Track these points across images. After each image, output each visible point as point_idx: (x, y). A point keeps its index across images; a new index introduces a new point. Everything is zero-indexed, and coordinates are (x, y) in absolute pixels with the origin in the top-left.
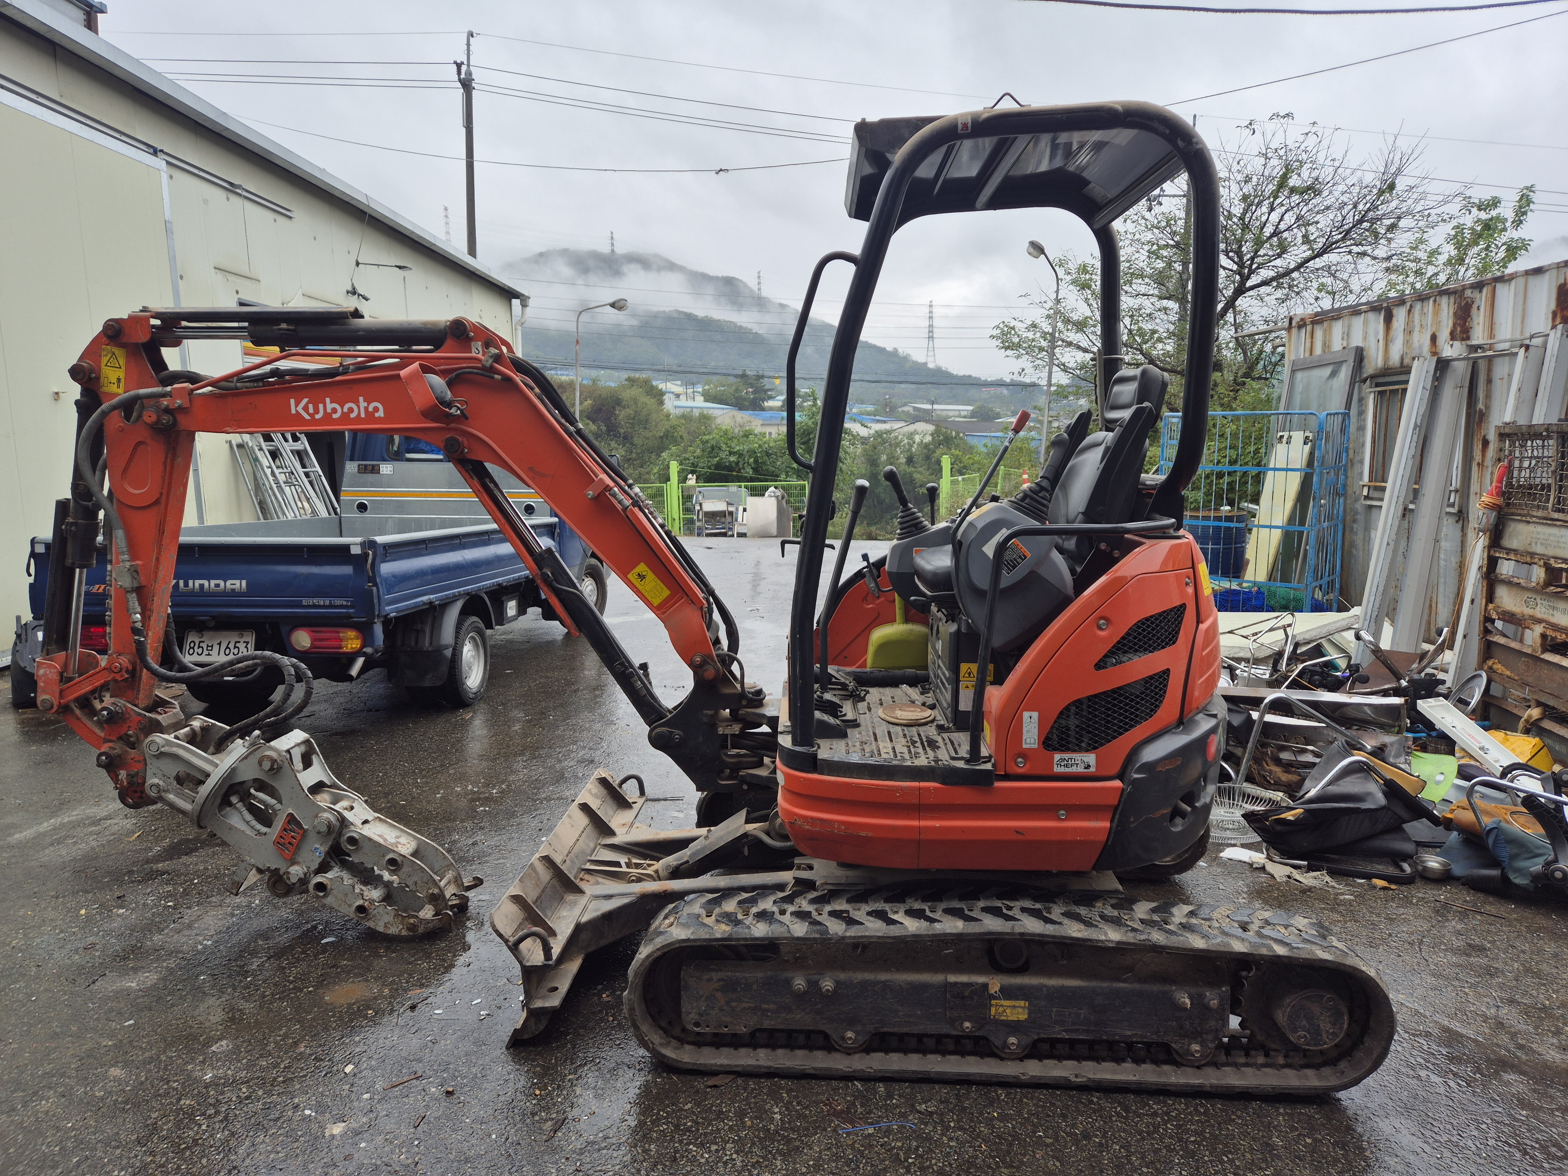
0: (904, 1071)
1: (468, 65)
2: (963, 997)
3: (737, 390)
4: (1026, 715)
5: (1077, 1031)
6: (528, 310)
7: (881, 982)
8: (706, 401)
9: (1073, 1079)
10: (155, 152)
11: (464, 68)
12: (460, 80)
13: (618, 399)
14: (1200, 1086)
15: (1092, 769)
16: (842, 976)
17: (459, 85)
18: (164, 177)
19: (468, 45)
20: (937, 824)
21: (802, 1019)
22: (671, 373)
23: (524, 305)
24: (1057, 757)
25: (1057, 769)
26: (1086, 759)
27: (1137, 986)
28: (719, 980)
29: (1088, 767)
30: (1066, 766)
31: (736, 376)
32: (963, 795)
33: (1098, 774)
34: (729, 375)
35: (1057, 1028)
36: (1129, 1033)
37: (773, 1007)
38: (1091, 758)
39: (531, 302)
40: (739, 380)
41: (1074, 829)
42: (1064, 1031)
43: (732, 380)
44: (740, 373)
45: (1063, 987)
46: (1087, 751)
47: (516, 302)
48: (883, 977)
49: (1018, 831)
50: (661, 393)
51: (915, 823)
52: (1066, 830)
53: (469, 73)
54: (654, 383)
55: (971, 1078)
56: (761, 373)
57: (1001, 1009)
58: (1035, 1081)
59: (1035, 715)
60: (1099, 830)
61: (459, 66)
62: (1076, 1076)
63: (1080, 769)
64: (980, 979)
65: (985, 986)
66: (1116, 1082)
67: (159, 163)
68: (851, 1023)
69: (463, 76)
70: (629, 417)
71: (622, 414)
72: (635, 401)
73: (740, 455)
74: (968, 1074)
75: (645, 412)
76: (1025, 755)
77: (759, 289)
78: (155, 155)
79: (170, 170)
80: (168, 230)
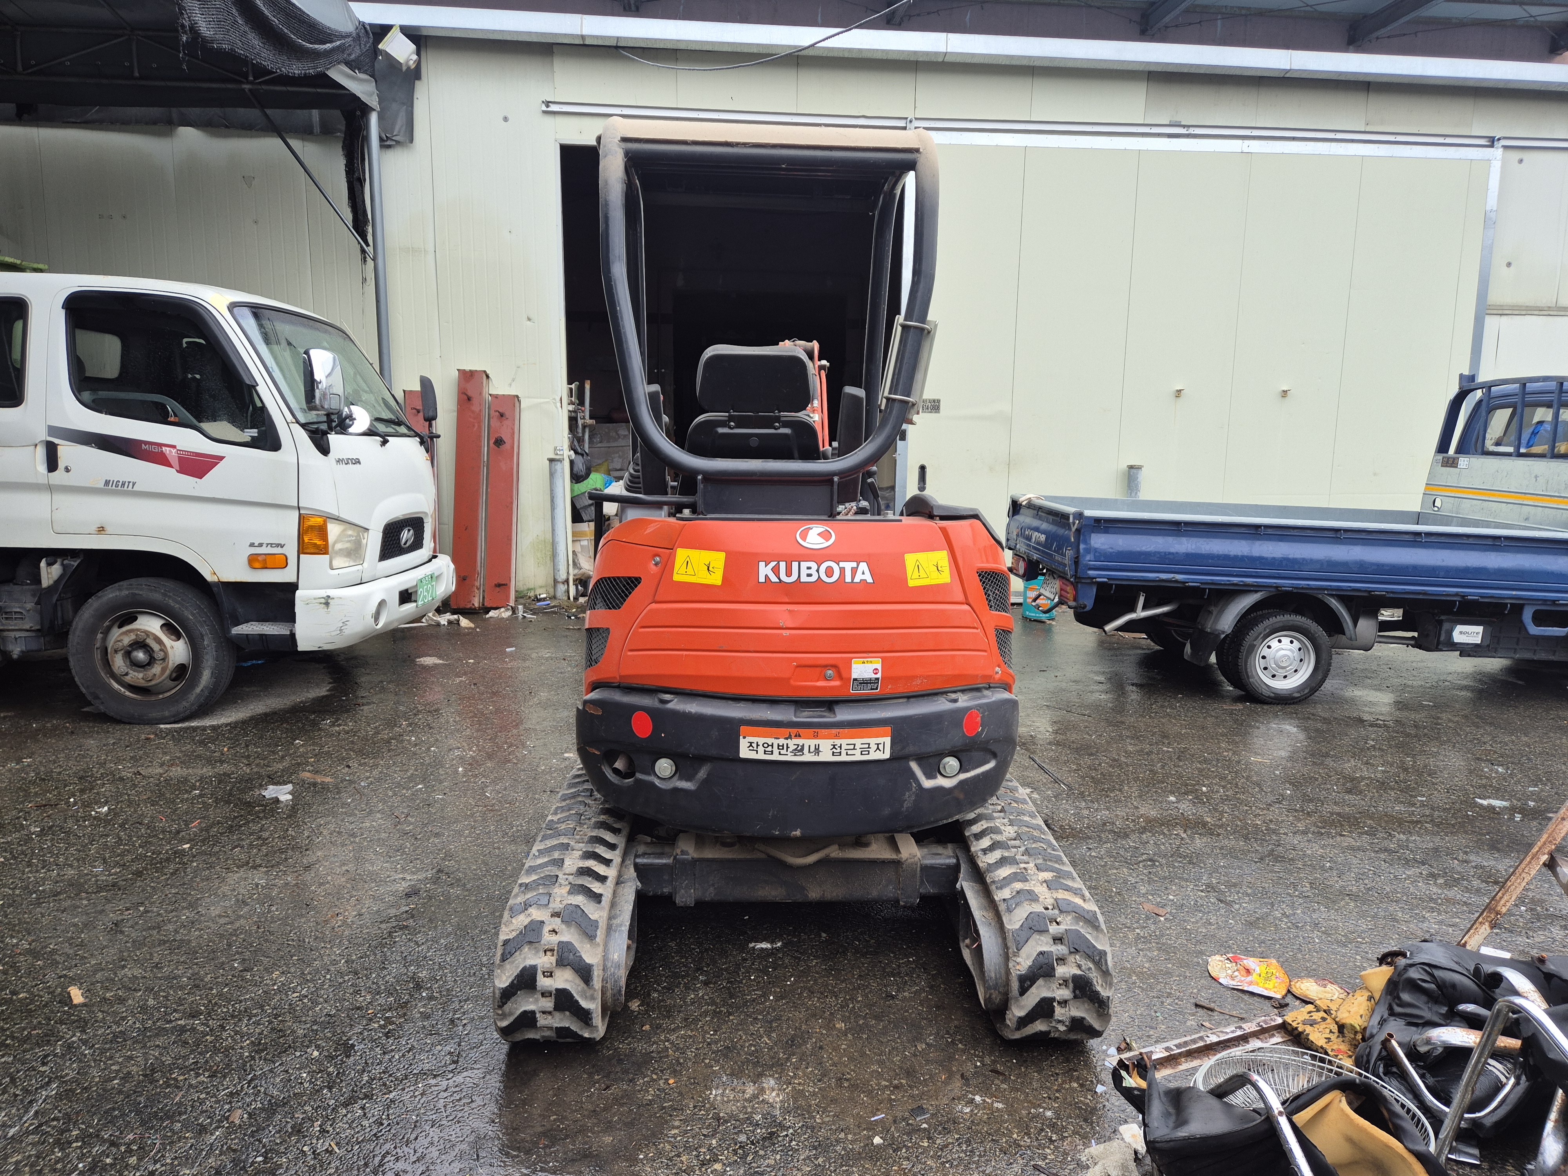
10: (1494, 142)
18: (1498, 165)
67: (1496, 153)
78: (1492, 146)
79: (1515, 155)
80: (1489, 222)
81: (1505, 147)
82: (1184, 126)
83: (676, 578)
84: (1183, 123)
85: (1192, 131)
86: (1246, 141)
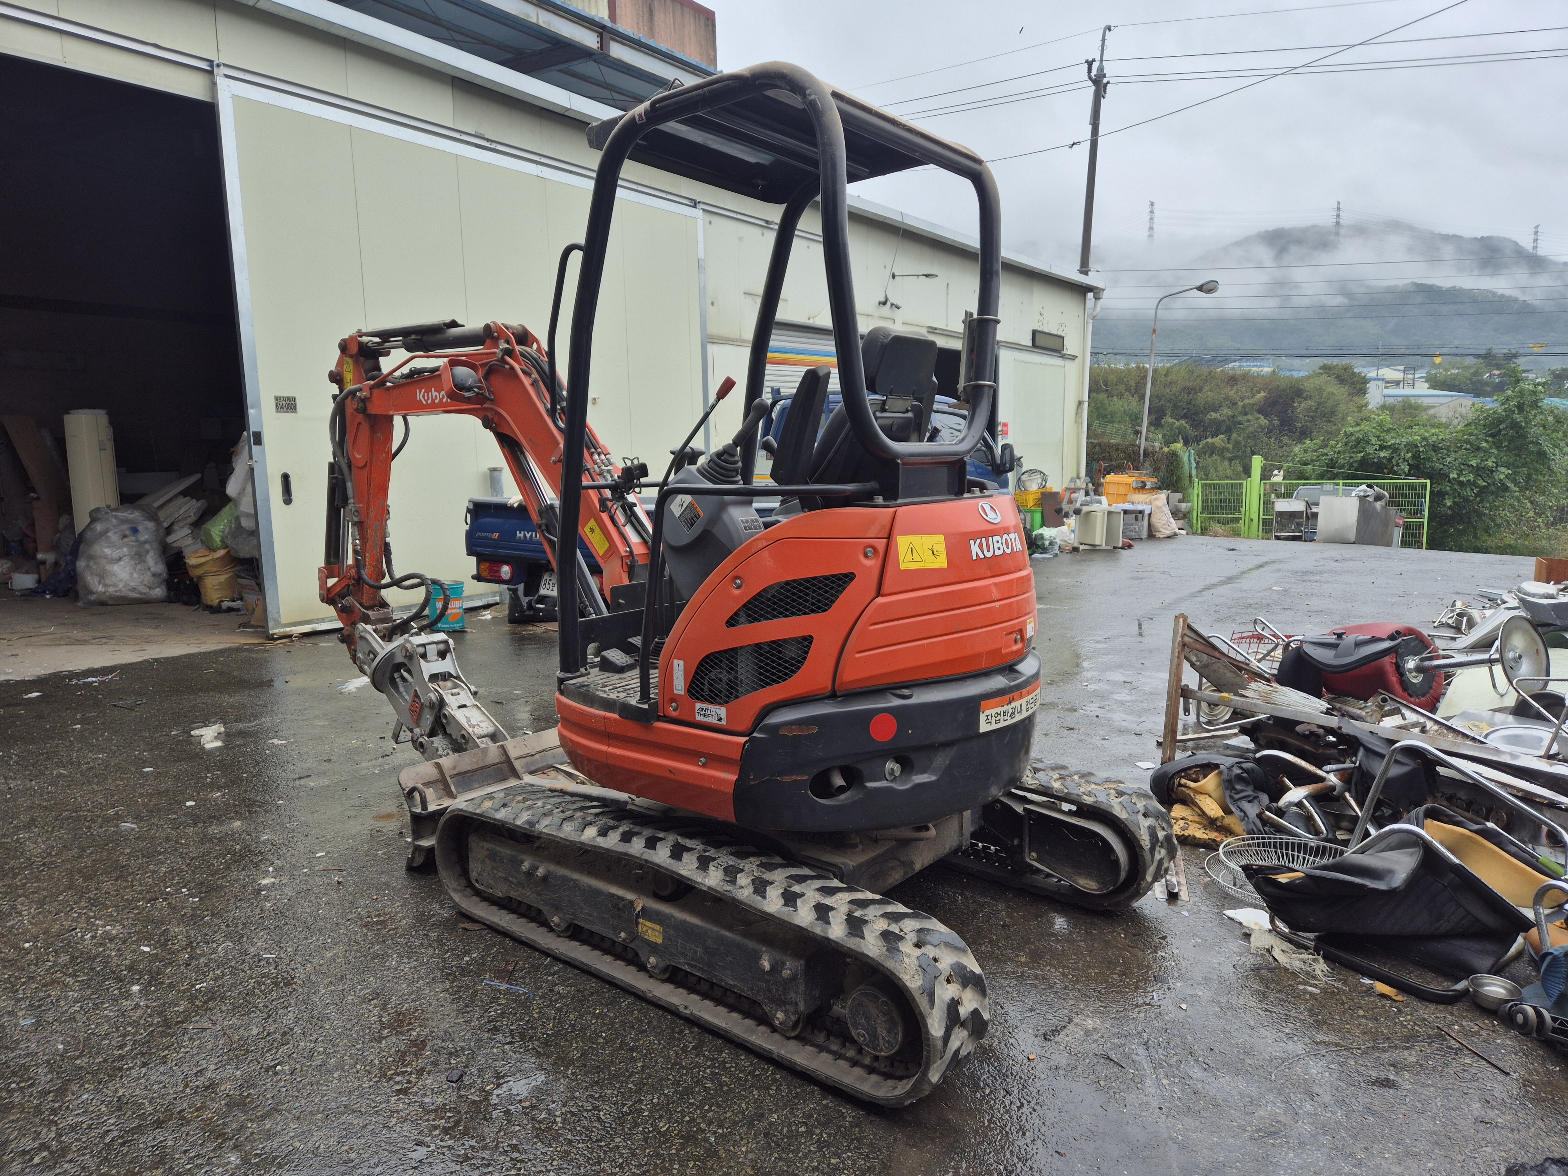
0: (576, 960)
1: (1101, 61)
2: (619, 909)
3: (1476, 373)
4: (676, 662)
5: (695, 966)
6: (1100, 302)
7: (573, 880)
8: (1432, 387)
9: (681, 1009)
10: (695, 204)
11: (1095, 66)
12: (1090, 78)
13: (1300, 390)
14: (770, 1052)
15: (724, 722)
16: (552, 868)
17: (1090, 83)
18: (700, 223)
19: (1103, 40)
20: (618, 752)
21: (529, 896)
22: (1387, 357)
23: (1097, 298)
24: (698, 705)
25: (699, 718)
26: (718, 712)
27: (738, 938)
28: (488, 849)
29: (720, 719)
30: (704, 715)
31: (1477, 356)
32: (633, 729)
33: (727, 727)
34: (1468, 355)
35: (682, 960)
36: (731, 982)
37: (515, 881)
38: (722, 711)
39: (1105, 294)
40: (1481, 361)
41: (711, 777)
42: (687, 964)
43: (1470, 361)
44: (1484, 352)
45: (685, 921)
46: (720, 704)
47: (1090, 295)
48: (576, 876)
49: (671, 770)
50: (1365, 381)
51: (604, 748)
52: (702, 776)
53: (1101, 69)
54: (1356, 370)
55: (616, 981)
56: (1514, 351)
57: (645, 929)
58: (654, 1000)
59: (681, 663)
60: (728, 781)
61: (1090, 64)
62: (686, 1008)
63: (713, 720)
64: (630, 896)
65: (632, 903)
66: (711, 1024)
67: (698, 213)
68: (557, 908)
69: (1094, 72)
70: (1309, 409)
71: (1301, 407)
72: (1320, 390)
73: (1395, 449)
74: (614, 978)
75: (1330, 403)
76: (674, 699)
77: (1535, 248)
78: (695, 207)
79: (709, 217)
80: (700, 266)
81: (704, 210)
82: (488, 140)
83: (903, 566)
84: (486, 136)
85: (493, 146)
86: (539, 166)
